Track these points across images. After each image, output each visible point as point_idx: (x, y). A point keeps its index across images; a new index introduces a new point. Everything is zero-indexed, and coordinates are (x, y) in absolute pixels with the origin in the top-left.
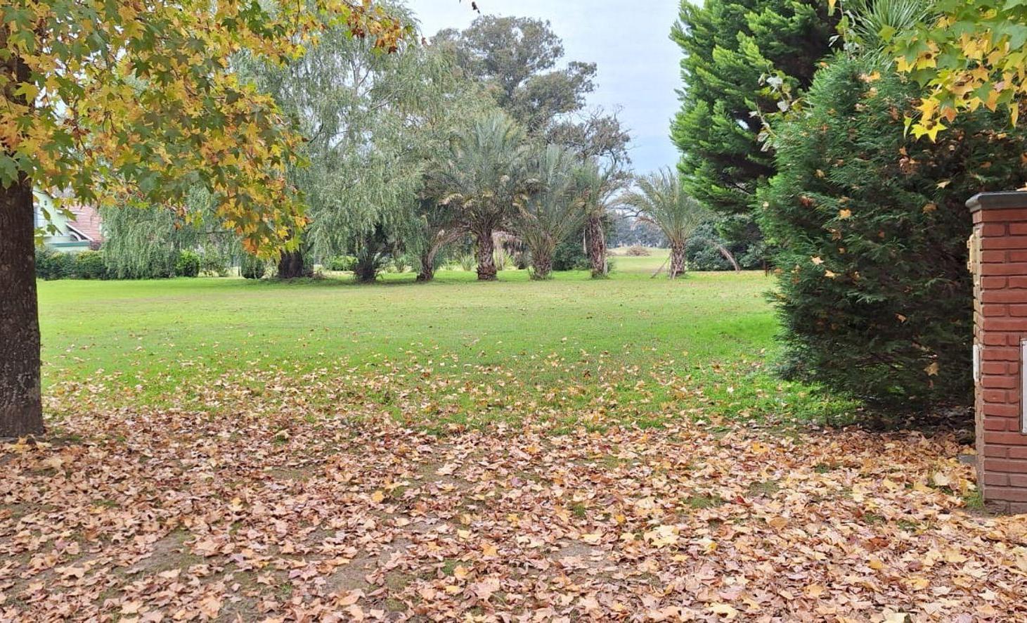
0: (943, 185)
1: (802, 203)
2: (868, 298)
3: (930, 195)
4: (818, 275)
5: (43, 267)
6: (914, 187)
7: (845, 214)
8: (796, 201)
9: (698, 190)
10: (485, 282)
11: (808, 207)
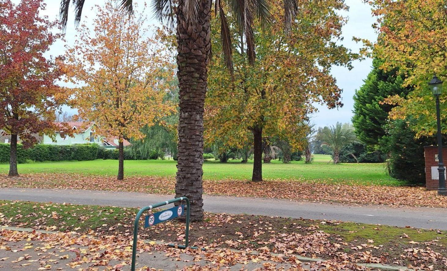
0: (421, 143)
1: (397, 145)
2: (409, 162)
3: (419, 145)
4: (400, 158)
5: (101, 155)
6: (416, 143)
7: (405, 148)
8: (395, 145)
9: (362, 138)
10: (266, 164)
11: (398, 146)
